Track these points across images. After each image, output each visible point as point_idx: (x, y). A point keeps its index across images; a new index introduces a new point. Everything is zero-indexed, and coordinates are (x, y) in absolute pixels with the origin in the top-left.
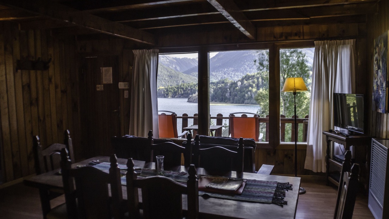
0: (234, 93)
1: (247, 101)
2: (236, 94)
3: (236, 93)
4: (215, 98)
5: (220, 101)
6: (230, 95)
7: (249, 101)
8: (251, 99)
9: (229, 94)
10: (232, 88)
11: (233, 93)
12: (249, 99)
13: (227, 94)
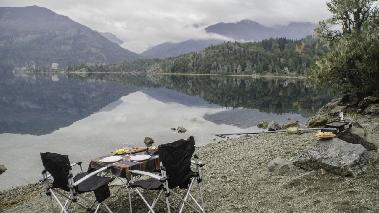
0: (198, 63)
1: (213, 70)
2: (200, 64)
3: (200, 62)
4: (176, 69)
5: (181, 72)
6: (193, 66)
7: (215, 71)
8: (216, 69)
9: (191, 64)
10: (195, 58)
11: (196, 63)
12: (215, 68)
13: (189, 65)
